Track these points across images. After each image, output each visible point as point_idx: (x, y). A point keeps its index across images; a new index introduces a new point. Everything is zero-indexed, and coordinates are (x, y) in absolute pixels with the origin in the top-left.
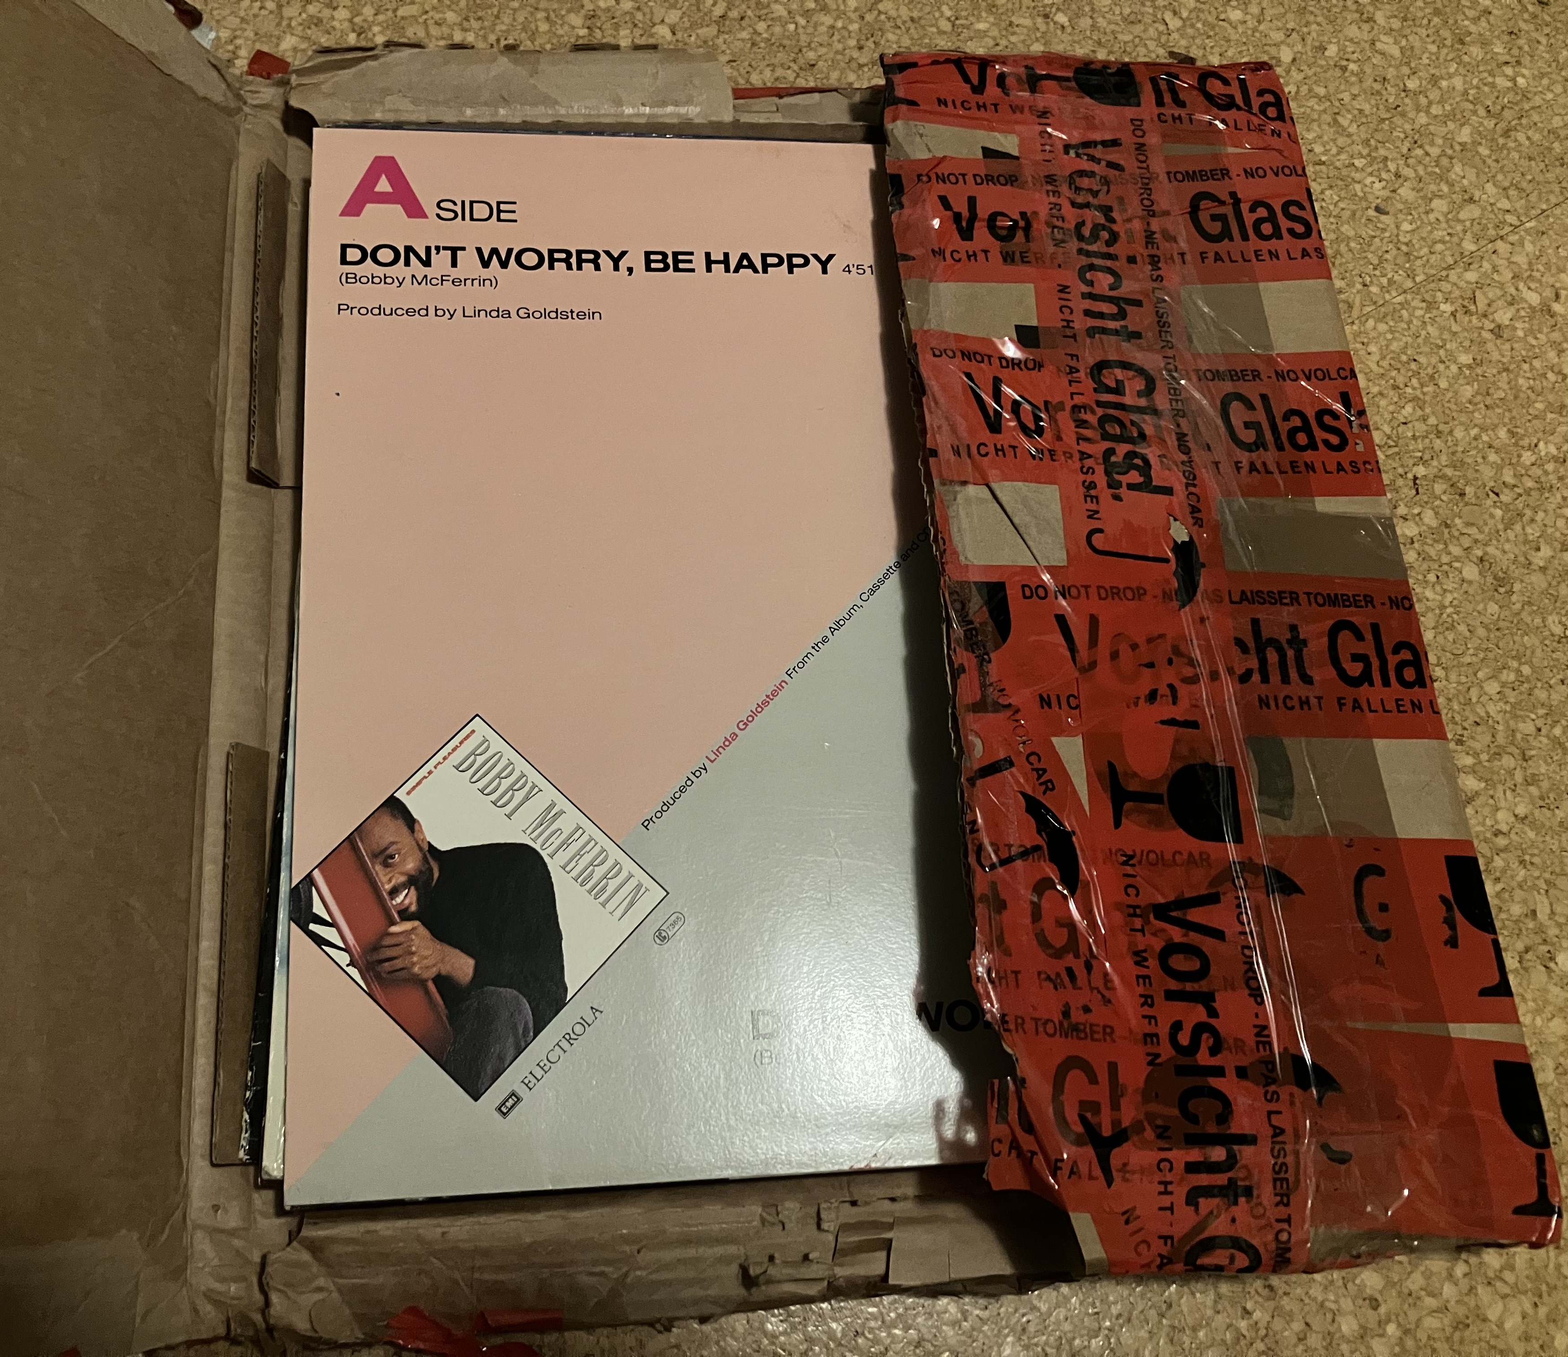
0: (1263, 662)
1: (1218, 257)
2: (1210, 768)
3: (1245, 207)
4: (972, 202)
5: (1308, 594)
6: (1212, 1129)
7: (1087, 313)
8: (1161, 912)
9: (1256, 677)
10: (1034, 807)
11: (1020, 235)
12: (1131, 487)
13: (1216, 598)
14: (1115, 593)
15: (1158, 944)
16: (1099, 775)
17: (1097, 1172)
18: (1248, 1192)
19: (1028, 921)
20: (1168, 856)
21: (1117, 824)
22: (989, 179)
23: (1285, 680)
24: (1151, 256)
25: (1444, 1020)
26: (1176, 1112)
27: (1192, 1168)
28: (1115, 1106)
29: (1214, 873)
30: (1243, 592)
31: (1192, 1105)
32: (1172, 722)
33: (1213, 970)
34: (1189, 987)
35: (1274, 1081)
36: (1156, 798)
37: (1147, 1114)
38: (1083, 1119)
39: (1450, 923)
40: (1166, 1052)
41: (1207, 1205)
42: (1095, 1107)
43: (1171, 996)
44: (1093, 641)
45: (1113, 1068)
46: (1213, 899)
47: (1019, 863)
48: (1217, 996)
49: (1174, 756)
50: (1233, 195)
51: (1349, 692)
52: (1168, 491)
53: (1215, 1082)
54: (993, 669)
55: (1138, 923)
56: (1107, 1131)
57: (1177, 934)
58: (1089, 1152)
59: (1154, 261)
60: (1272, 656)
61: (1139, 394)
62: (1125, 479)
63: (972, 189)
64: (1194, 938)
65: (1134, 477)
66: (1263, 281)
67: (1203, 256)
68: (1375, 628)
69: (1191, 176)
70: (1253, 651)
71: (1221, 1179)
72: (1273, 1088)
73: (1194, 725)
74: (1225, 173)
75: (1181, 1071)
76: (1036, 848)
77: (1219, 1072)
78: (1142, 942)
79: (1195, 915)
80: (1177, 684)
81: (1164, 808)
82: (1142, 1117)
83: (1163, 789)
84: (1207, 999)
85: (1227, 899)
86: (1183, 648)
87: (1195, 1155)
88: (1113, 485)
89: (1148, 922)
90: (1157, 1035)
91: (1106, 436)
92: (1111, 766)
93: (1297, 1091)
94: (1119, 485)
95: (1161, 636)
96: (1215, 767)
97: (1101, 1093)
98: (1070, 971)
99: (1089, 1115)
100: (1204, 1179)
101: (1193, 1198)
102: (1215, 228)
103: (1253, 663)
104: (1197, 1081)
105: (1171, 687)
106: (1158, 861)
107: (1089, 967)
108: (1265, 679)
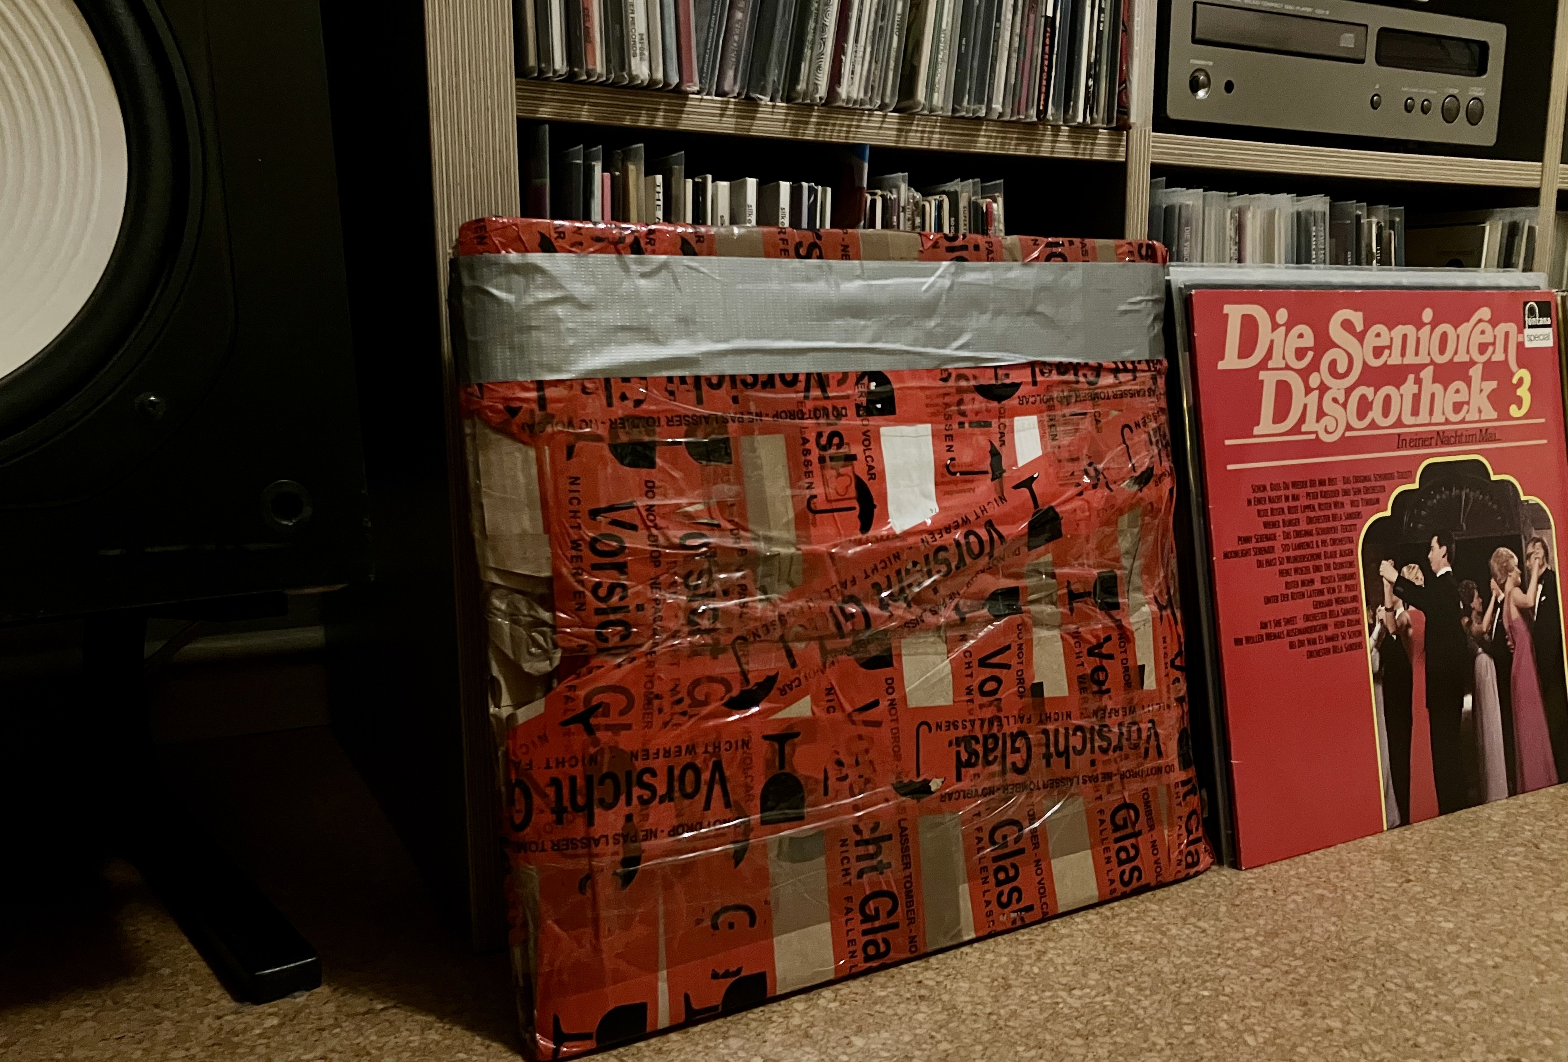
0: (867, 842)
1: (1102, 822)
2: (801, 804)
3: (1133, 841)
4: (1110, 657)
5: (910, 876)
6: (596, 796)
7: (1057, 731)
8: (718, 766)
9: (858, 838)
10: (771, 681)
11: (1095, 688)
12: (958, 753)
13: (901, 809)
14: (896, 738)
15: (699, 762)
16: (791, 726)
17: (570, 715)
18: (559, 821)
19: (707, 673)
20: (750, 772)
21: (766, 738)
22: (1126, 669)
23: (859, 858)
24: (1097, 777)
25: (668, 968)
26: (605, 770)
27: (573, 780)
28: (608, 728)
29: (743, 804)
30: (906, 829)
31: (609, 782)
32: (826, 779)
33: (687, 802)
34: (676, 784)
35: (625, 841)
36: (782, 765)
37: (602, 749)
38: (599, 705)
39: (727, 975)
40: (640, 764)
41: (551, 792)
42: (606, 714)
43: (671, 770)
44: (866, 723)
45: (628, 727)
46: (728, 805)
47: (738, 669)
48: (672, 804)
49: (808, 778)
50: (1140, 833)
51: (856, 905)
52: (959, 779)
53: (623, 798)
54: (844, 657)
55: (710, 749)
56: (593, 721)
57: (706, 776)
58: (581, 709)
59: (1094, 779)
60: (871, 849)
61: (1014, 764)
62: (962, 749)
63: (1119, 657)
64: (704, 789)
65: (964, 756)
66: (1093, 854)
67: (1101, 812)
68: (895, 926)
69: (1147, 804)
70: (873, 836)
71: (566, 803)
72: (621, 839)
73: (826, 793)
74: (1152, 828)
75: (629, 774)
76: (747, 681)
77: (629, 802)
78: (700, 750)
79: (717, 789)
80: (848, 781)
81: (777, 771)
82: (602, 745)
83: (787, 770)
84: (669, 796)
85: (728, 814)
86: (870, 785)
87: (580, 782)
88: (958, 742)
89: (711, 756)
90: (648, 759)
91: (986, 738)
92: (797, 735)
93: (619, 858)
94: (958, 745)
95: (875, 771)
96: (803, 807)
97: (614, 719)
98: (680, 701)
99: (601, 710)
100: (566, 792)
101: (555, 782)
102: (1119, 821)
103: (866, 835)
104: (623, 787)
105: (846, 777)
106: (746, 766)
107: (684, 713)
108: (857, 844)
